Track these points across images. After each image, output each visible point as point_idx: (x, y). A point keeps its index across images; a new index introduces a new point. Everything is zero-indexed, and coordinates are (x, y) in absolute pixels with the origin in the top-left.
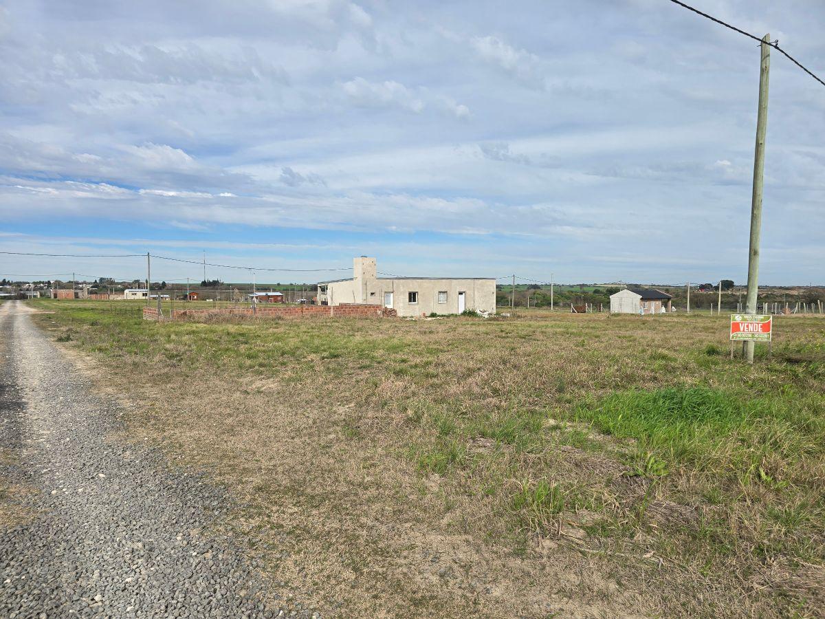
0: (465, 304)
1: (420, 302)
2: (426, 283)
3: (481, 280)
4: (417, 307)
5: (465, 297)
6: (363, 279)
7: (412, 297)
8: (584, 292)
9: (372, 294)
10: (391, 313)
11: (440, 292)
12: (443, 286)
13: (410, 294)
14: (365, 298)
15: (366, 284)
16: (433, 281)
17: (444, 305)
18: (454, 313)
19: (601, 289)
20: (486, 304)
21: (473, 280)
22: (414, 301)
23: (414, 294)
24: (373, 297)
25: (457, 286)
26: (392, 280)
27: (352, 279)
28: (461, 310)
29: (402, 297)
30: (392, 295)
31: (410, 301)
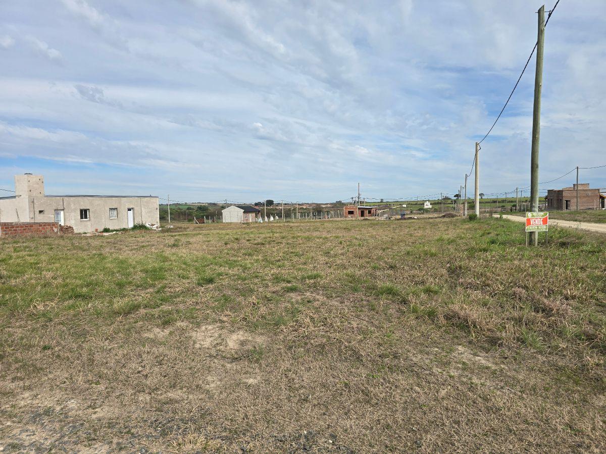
0: (134, 219)
1: (92, 218)
2: (97, 201)
3: (146, 199)
4: (89, 223)
5: (134, 214)
6: (29, 196)
7: (84, 213)
8: (179, 209)
9: (41, 212)
10: (67, 229)
11: (111, 209)
12: (114, 203)
13: (81, 211)
14: (32, 216)
15: (33, 202)
16: (103, 198)
17: (115, 221)
18: (126, 227)
19: (192, 207)
20: (152, 219)
21: (139, 199)
22: (86, 217)
23: (86, 211)
24: (42, 215)
25: (126, 203)
26: (62, 198)
27: (14, 197)
28: (131, 225)
29: (73, 214)
30: (62, 212)
31: (82, 218)
